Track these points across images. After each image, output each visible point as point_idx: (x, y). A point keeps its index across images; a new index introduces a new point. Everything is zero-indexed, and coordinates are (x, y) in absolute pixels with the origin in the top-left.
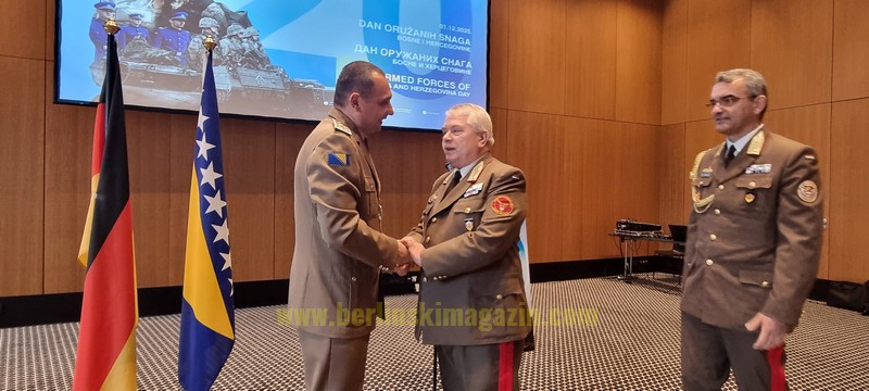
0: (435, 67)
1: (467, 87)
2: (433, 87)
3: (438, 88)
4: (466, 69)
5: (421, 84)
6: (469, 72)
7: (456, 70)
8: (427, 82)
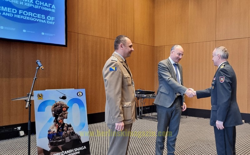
0: (31, 5)
1: (52, 18)
2: (30, 16)
3: (33, 17)
4: (52, 9)
5: (22, 14)
6: (53, 11)
7: (45, 9)
8: (26, 13)
